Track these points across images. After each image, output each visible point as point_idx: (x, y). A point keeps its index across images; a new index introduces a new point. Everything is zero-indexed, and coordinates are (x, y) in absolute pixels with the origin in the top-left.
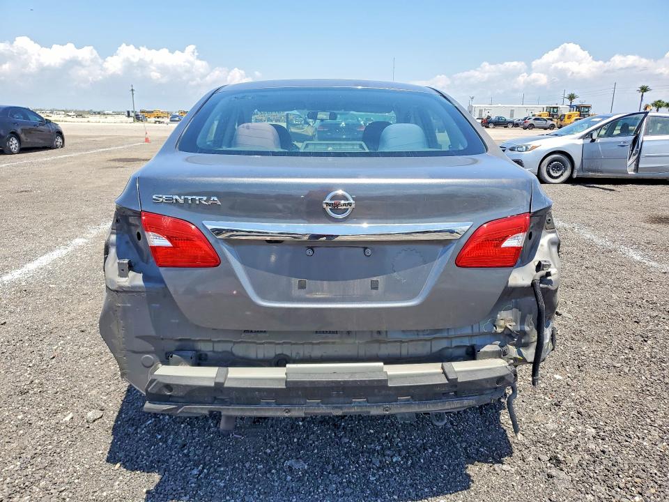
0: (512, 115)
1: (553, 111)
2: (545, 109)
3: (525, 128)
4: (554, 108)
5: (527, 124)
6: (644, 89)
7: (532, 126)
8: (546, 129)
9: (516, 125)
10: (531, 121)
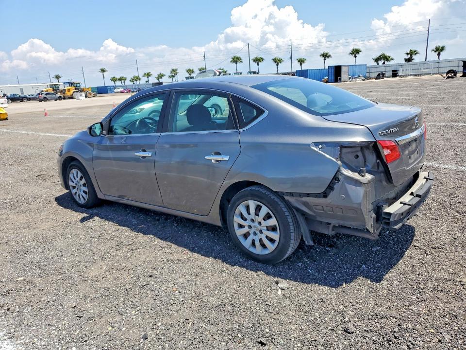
0: (22, 93)
1: (55, 87)
2: (49, 86)
3: (41, 101)
4: (55, 85)
5: (41, 98)
6: (103, 71)
7: (45, 99)
8: (56, 100)
9: (29, 99)
10: (44, 96)
